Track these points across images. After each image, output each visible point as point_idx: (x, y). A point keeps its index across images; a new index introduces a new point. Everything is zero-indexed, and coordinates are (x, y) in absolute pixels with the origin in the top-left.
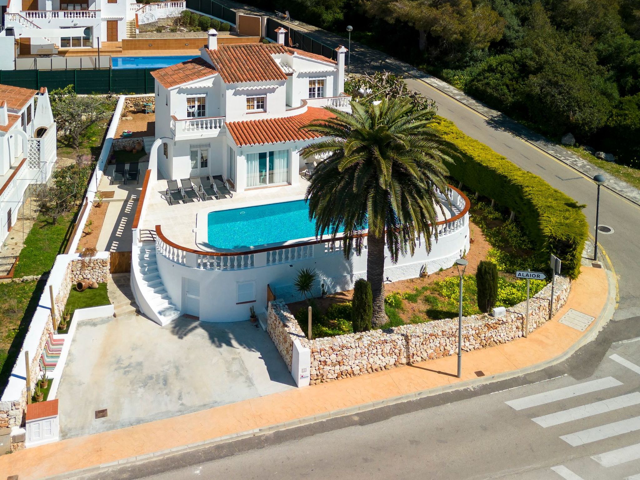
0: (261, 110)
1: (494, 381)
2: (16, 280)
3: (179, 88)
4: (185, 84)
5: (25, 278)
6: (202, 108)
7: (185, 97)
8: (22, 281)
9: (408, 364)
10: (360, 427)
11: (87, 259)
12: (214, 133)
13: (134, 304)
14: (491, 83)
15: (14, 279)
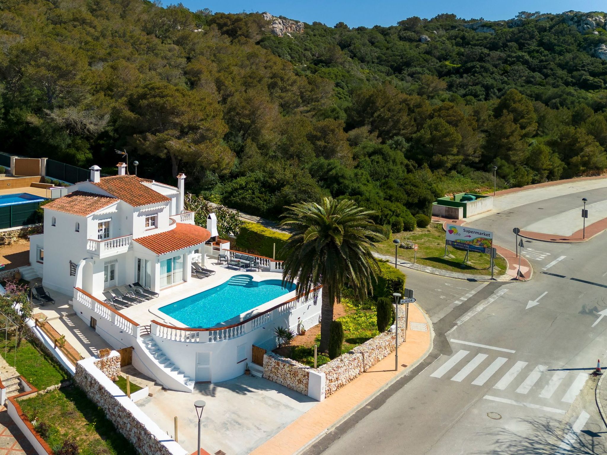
0: (153, 227)
1: (414, 367)
2: (42, 392)
3: (94, 215)
4: (98, 211)
5: (49, 388)
6: (107, 230)
7: (97, 222)
8: (47, 392)
9: (364, 372)
10: (376, 411)
11: (105, 359)
12: (123, 249)
13: (156, 384)
14: (247, 196)
15: (40, 392)
